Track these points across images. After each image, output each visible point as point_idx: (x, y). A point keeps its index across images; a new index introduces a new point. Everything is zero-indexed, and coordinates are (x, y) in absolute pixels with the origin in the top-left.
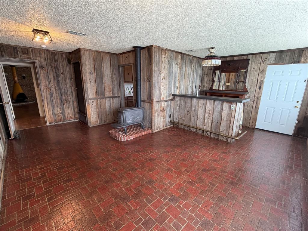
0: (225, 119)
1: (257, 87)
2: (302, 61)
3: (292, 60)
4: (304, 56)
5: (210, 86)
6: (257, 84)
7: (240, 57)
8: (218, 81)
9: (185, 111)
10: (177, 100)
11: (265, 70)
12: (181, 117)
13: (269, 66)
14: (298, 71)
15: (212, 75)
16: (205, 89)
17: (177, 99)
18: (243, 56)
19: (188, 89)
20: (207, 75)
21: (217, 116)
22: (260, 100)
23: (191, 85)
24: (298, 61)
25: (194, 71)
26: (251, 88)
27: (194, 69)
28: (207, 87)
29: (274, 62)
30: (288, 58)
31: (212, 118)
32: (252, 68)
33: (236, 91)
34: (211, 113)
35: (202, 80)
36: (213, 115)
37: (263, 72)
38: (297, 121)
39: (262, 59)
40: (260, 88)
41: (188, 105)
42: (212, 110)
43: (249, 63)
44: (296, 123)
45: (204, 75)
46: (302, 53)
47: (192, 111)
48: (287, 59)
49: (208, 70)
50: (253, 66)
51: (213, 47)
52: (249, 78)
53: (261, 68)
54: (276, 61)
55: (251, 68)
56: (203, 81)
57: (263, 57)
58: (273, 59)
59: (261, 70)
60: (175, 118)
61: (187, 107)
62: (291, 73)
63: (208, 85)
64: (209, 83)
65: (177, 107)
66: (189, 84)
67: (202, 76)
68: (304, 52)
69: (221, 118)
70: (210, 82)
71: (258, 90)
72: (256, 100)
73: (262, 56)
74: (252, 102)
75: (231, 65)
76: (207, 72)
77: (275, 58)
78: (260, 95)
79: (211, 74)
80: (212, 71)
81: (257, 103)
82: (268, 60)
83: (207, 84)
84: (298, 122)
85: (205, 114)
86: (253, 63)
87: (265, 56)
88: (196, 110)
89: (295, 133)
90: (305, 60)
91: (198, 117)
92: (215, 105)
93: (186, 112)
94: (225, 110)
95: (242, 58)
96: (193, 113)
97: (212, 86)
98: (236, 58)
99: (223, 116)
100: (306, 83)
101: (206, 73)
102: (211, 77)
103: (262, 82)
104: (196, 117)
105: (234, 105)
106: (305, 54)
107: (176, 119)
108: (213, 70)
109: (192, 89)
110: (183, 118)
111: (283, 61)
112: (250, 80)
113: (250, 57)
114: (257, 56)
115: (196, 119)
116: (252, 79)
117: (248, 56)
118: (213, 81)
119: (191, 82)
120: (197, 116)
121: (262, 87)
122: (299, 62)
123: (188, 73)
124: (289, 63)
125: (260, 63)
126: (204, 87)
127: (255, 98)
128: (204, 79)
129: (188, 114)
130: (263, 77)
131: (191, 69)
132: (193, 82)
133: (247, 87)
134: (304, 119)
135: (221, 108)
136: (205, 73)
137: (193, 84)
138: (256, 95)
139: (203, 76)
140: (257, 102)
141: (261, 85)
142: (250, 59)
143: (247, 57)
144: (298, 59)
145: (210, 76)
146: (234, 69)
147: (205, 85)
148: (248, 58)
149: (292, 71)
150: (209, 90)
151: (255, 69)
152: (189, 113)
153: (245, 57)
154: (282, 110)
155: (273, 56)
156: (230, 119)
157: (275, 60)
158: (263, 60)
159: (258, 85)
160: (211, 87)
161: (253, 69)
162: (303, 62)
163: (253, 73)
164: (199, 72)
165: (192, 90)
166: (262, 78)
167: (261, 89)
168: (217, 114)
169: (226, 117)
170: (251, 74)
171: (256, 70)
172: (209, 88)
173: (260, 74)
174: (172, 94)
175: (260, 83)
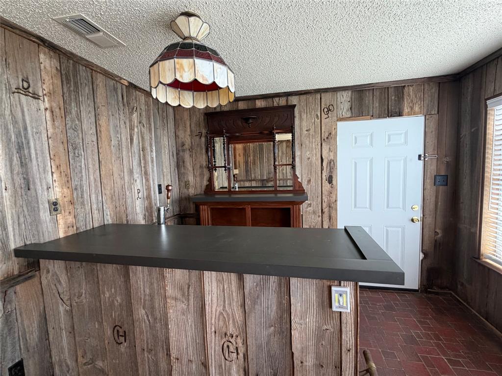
0: (310, 361)
1: (324, 177)
2: (406, 110)
3: (386, 107)
4: (407, 99)
5: (205, 183)
6: (322, 170)
7: (270, 100)
8: (225, 167)
9: (101, 323)
10: (55, 274)
11: (333, 133)
12: (89, 356)
13: (340, 124)
14: (401, 134)
15: (204, 151)
16: (192, 191)
17: (54, 269)
18: (278, 98)
19: (129, 201)
20: (191, 149)
21: (268, 343)
22: (336, 210)
23: (138, 185)
24: (397, 110)
25: (147, 137)
26: (309, 181)
27: (145, 130)
28: (195, 185)
29: (349, 114)
30: (377, 105)
31: (246, 356)
32: (304, 129)
33: (276, 192)
34: (231, 330)
35: (178, 166)
36: (245, 342)
37: (329, 138)
38: (421, 254)
39: (323, 106)
40: (330, 180)
41: (111, 294)
42: (238, 315)
43: (294, 117)
44: (421, 259)
45: (184, 151)
46: (403, 93)
47: (137, 324)
48: (376, 107)
49: (191, 135)
50: (304, 124)
51: (191, 11)
52: (301, 156)
53: (323, 128)
54: (353, 111)
55: (301, 129)
56: (183, 170)
57: (323, 100)
58: (347, 105)
59: (325, 135)
60: (61, 366)
61: (112, 304)
62: (389, 140)
63: (198, 179)
64: (200, 174)
65: (61, 309)
66: (131, 184)
67: (177, 154)
68: (406, 89)
69: (289, 357)
70: (203, 171)
71: (326, 185)
72: (326, 210)
73: (321, 98)
74: (319, 217)
75: (251, 121)
76: (190, 143)
77: (349, 103)
78: (334, 197)
79: (201, 149)
80: (203, 139)
81: (330, 220)
82: (335, 107)
83: (195, 176)
84: (423, 256)
85: (204, 339)
86: (304, 116)
87: (327, 98)
88: (155, 319)
89: (425, 283)
90: (412, 108)
91: (174, 354)
92: (247, 291)
93: (109, 332)
94: (303, 316)
95: (275, 104)
96: (141, 332)
97: (211, 180)
98: (260, 104)
99: (296, 346)
100: (421, 163)
101: (187, 146)
102: (204, 156)
103: (332, 164)
104: (161, 355)
105: (348, 290)
106: (409, 95)
107: (65, 368)
108: (206, 137)
109: (149, 197)
110: (100, 364)
111: (369, 112)
112: (305, 162)
113: (294, 100)
114: (310, 98)
115: (163, 365)
116: (309, 158)
117: (290, 98)
118: (212, 168)
119: (136, 176)
120: (168, 350)
121: (334, 176)
122: (400, 114)
123: (114, 142)
124: (380, 117)
125: (319, 115)
126: (187, 185)
127: (325, 205)
128: (184, 162)
129: (122, 339)
130: (333, 150)
131: (132, 129)
132: (146, 173)
133: (299, 180)
134: (435, 246)
135: (280, 304)
136: (183, 145)
137: (147, 180)
138: (325, 199)
139: (181, 153)
140: (330, 218)
141: (331, 172)
142: (295, 106)
143: (287, 101)
144: (398, 107)
145: (201, 154)
146: (261, 133)
147: (191, 178)
148: (290, 103)
149: (389, 136)
150: (203, 193)
151: (312, 132)
152: (122, 333)
153: (282, 102)
154: (387, 230)
155: (344, 99)
156: (335, 357)
157: (351, 108)
158: (326, 110)
159: (324, 174)
160: (207, 186)
161: (307, 130)
162: (409, 114)
163: (307, 142)
164: (165, 141)
165: (146, 202)
166: (332, 154)
167: (334, 182)
168: (265, 333)
169: (312, 349)
170: (304, 146)
171: (314, 134)
172: (204, 188)
173: (323, 144)
174: (13, 246)
175: (329, 167)
